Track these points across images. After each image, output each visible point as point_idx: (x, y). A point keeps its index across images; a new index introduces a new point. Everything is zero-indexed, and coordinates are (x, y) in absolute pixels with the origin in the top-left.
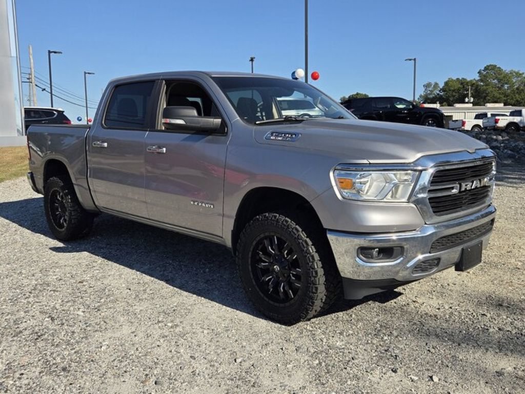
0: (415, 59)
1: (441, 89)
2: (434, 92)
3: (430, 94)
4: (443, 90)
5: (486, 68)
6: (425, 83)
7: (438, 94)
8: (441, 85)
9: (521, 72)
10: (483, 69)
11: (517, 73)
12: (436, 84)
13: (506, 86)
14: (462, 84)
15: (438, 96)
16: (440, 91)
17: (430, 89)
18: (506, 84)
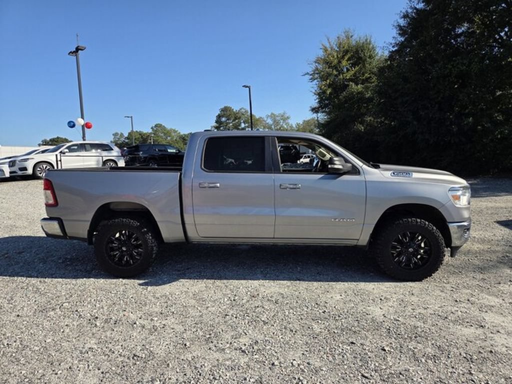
0: (131, 117)
1: (126, 138)
2: (121, 139)
3: (118, 141)
4: (127, 138)
5: (156, 126)
6: (114, 132)
7: (124, 141)
8: (126, 135)
9: (176, 130)
10: (154, 126)
11: (174, 130)
12: (122, 134)
13: (169, 138)
14: (140, 134)
15: (124, 142)
16: (125, 139)
17: (118, 137)
18: (169, 136)
